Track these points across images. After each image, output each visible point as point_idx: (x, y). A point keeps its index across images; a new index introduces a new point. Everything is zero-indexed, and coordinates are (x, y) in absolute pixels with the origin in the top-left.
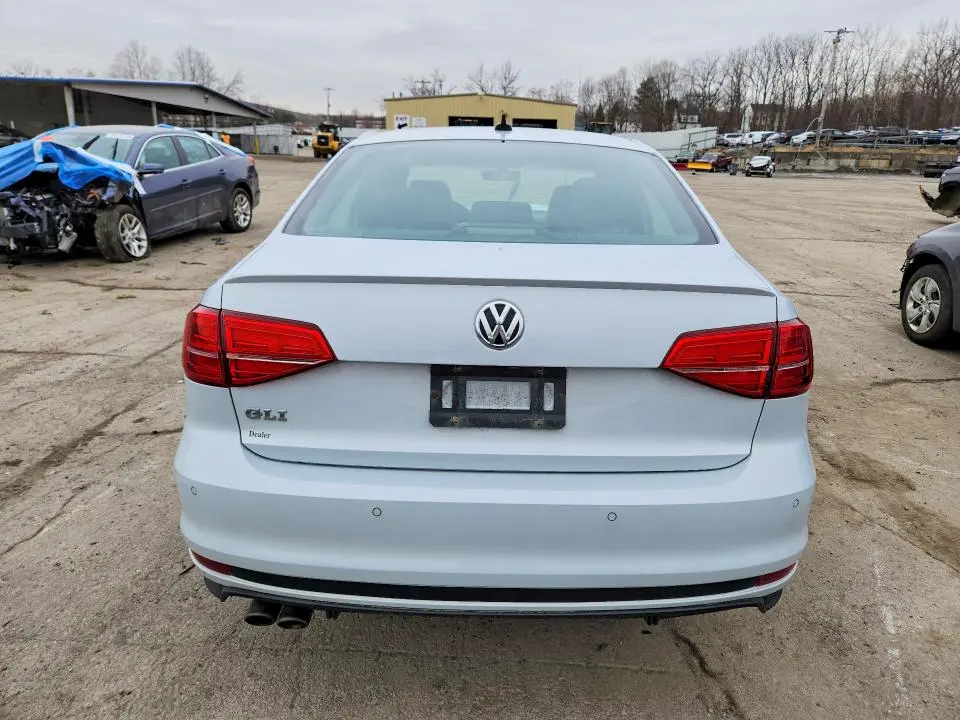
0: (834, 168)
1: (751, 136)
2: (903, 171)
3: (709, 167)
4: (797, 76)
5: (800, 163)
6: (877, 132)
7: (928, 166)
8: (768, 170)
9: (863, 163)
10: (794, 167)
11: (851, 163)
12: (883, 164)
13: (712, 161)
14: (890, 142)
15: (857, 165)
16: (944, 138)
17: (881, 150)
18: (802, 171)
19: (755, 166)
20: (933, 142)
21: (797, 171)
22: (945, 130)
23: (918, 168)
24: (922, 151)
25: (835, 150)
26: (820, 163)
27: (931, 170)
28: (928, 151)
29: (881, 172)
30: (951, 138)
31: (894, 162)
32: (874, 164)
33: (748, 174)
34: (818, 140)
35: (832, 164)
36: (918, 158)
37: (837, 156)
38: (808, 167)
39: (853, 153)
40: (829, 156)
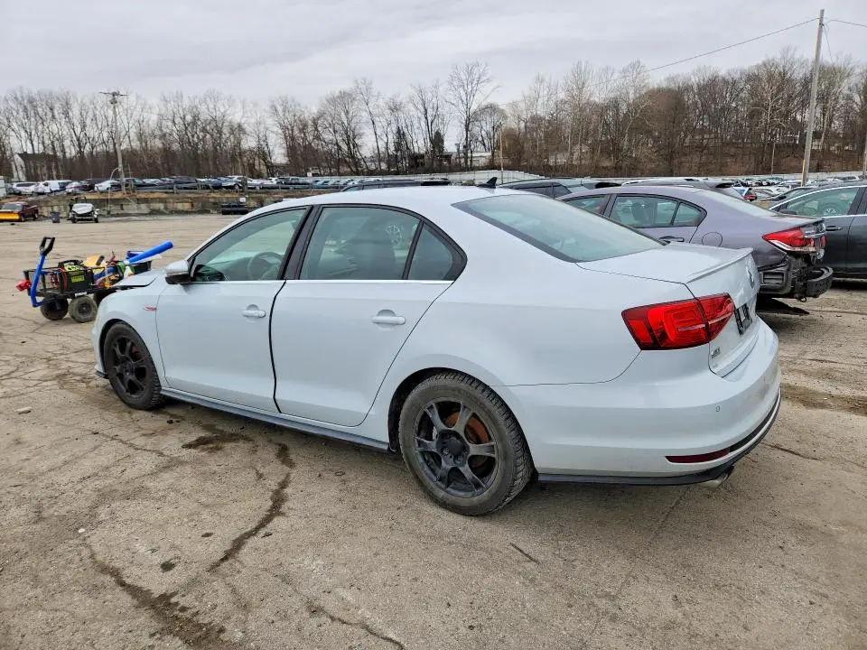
0: (147, 211)
1: (46, 185)
2: (204, 211)
3: (17, 217)
4: (59, 128)
5: (115, 209)
6: (173, 181)
7: (223, 207)
8: (95, 216)
9: (170, 206)
10: (109, 212)
11: (161, 206)
12: (187, 206)
13: (17, 211)
14: (185, 188)
15: (166, 208)
16: (224, 184)
17: (181, 195)
18: (118, 215)
19: (80, 213)
20: (218, 187)
21: (113, 216)
22: (223, 179)
23: (215, 209)
24: (213, 195)
25: (143, 196)
26: (132, 208)
27: (226, 209)
28: (217, 195)
29: (187, 213)
30: (229, 184)
31: (195, 204)
32: (180, 206)
33: (74, 221)
34: (124, 188)
35: (144, 208)
36: (212, 200)
37: (146, 201)
38: (122, 212)
39: (159, 198)
40: (139, 201)
